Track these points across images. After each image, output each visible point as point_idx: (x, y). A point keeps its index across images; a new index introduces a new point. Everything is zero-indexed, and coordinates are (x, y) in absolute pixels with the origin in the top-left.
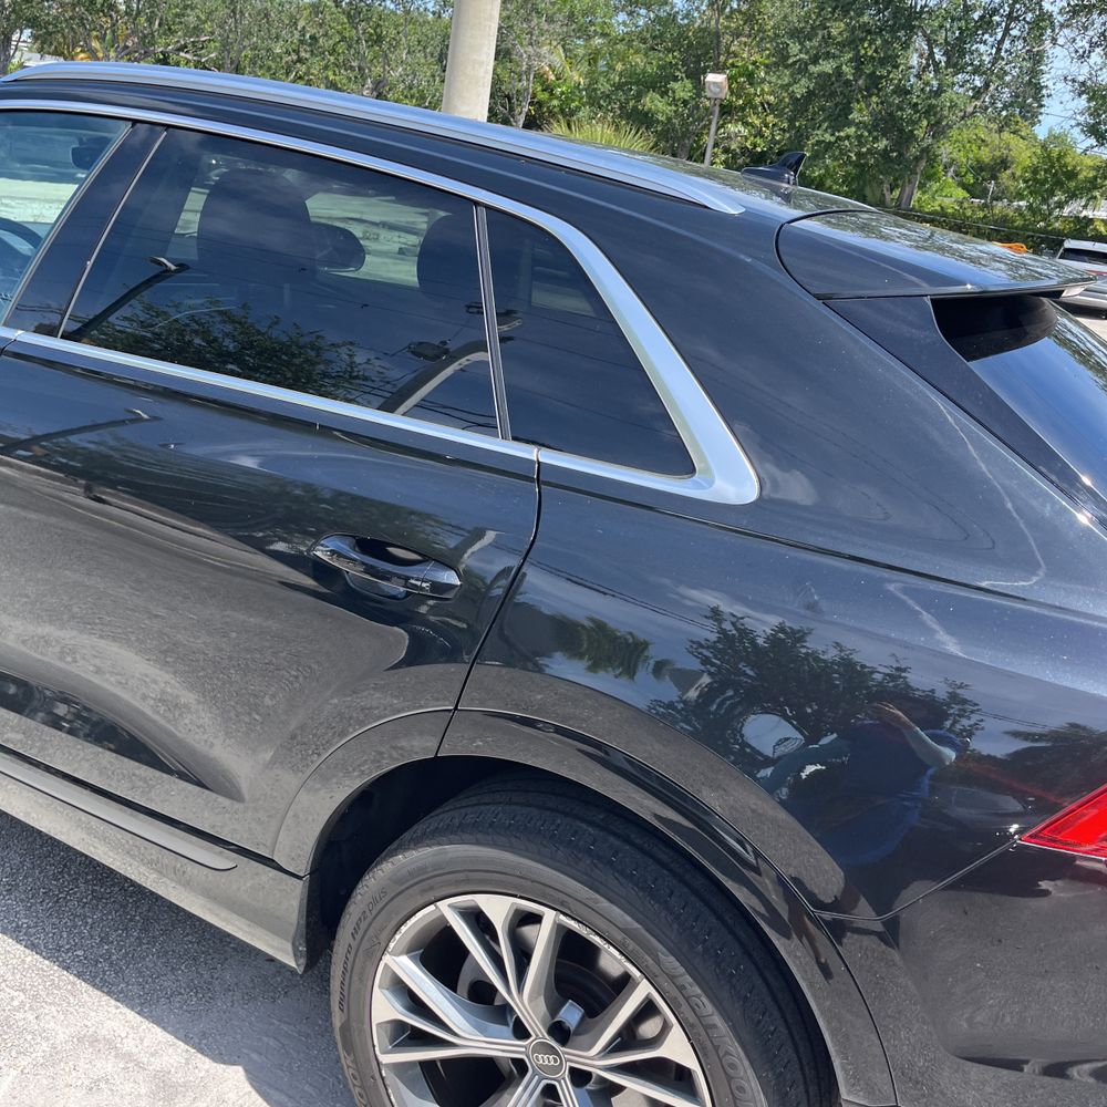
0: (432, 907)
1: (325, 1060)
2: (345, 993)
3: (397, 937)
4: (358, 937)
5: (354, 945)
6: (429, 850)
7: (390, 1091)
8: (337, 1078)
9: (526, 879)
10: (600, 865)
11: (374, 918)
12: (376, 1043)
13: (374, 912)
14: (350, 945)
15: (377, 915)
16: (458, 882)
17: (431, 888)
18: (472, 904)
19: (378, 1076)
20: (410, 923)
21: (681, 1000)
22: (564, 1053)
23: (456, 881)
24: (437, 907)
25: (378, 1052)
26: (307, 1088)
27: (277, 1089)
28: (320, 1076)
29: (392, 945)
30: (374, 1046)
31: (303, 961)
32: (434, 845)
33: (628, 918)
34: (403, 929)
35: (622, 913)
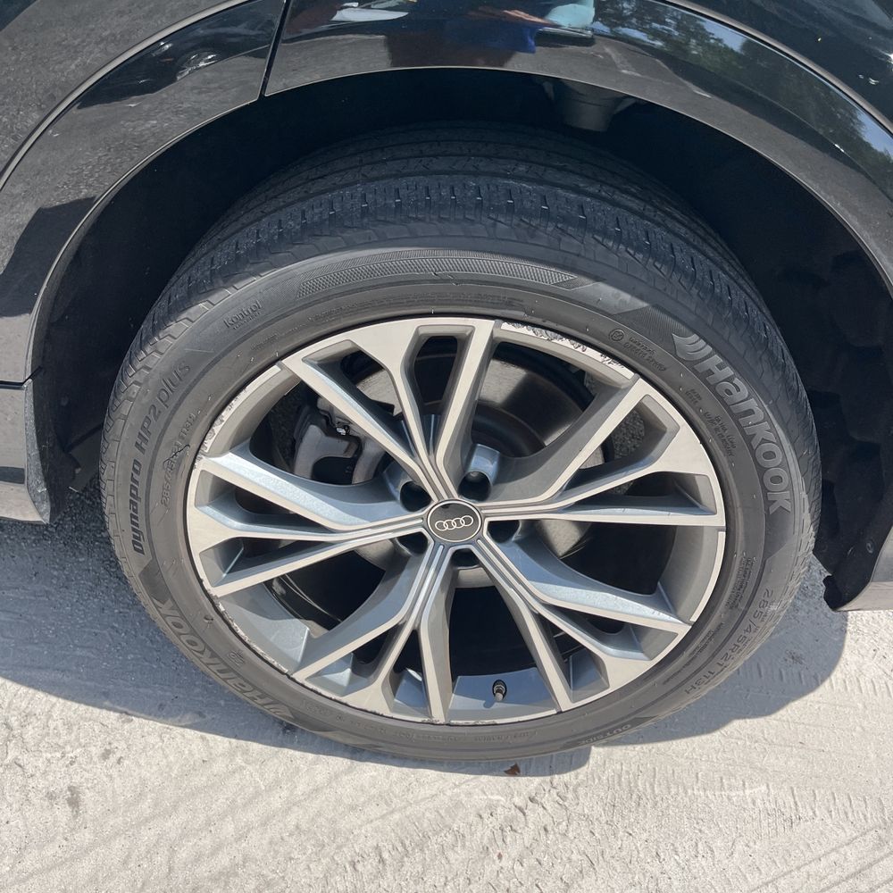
0: (275, 369)
1: (85, 614)
2: (143, 528)
3: (217, 428)
4: (148, 448)
5: (144, 459)
6: (257, 280)
7: (235, 625)
8: (113, 627)
9: (448, 281)
10: (570, 229)
11: (173, 413)
12: (203, 575)
13: (172, 404)
14: (136, 462)
15: (176, 407)
16: (318, 320)
17: (272, 340)
18: (346, 347)
19: (213, 614)
20: (236, 403)
21: (704, 391)
22: (481, 508)
23: (317, 318)
24: (282, 367)
25: (207, 585)
26: (79, 652)
27: (40, 668)
28: (89, 633)
29: (209, 443)
30: (200, 581)
31: (46, 507)
32: (263, 271)
33: (626, 297)
34: (226, 414)
35: (616, 291)
